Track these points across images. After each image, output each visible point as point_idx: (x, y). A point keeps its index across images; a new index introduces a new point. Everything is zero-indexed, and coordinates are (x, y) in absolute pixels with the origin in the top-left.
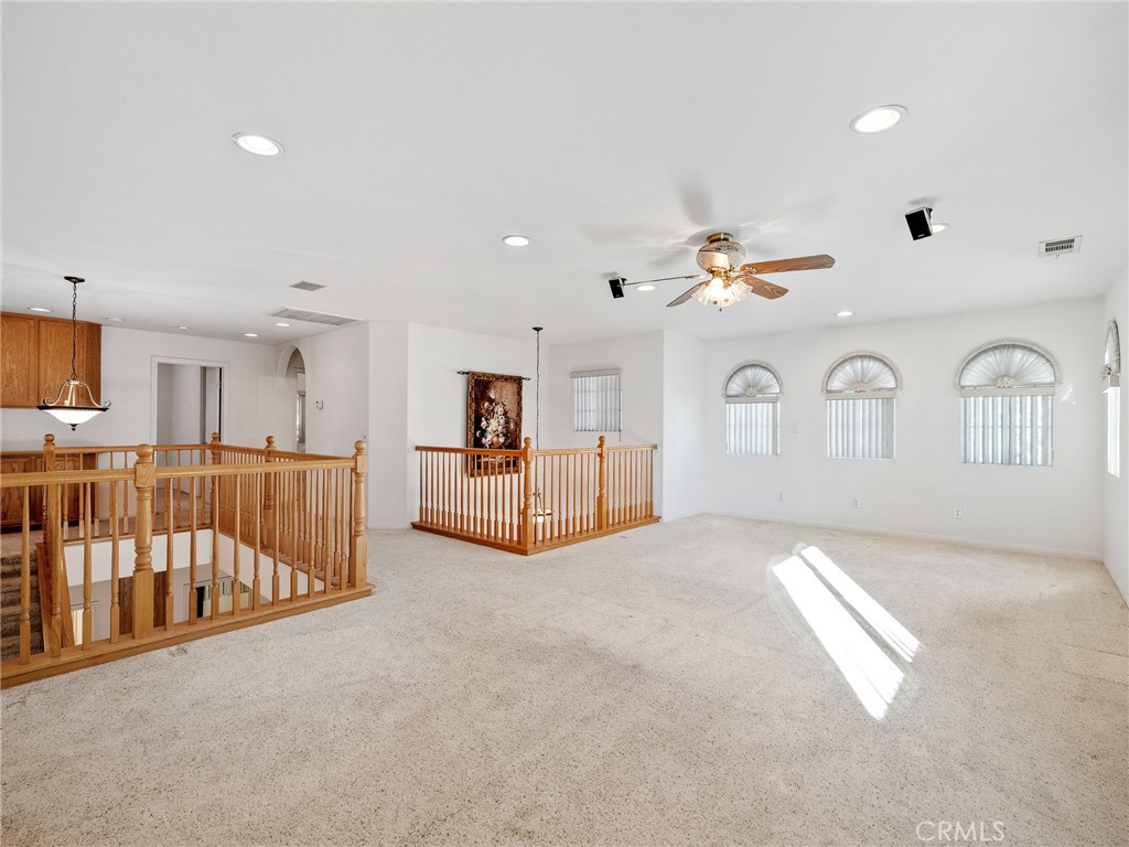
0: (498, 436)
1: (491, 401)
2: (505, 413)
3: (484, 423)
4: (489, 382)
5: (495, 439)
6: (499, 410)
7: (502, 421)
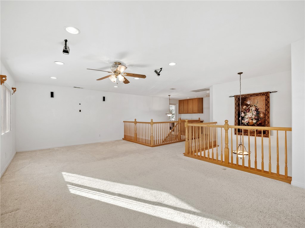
0: (252, 120)
1: (247, 105)
2: (257, 110)
3: (243, 115)
4: (246, 98)
5: (251, 121)
6: (253, 108)
7: (255, 113)
